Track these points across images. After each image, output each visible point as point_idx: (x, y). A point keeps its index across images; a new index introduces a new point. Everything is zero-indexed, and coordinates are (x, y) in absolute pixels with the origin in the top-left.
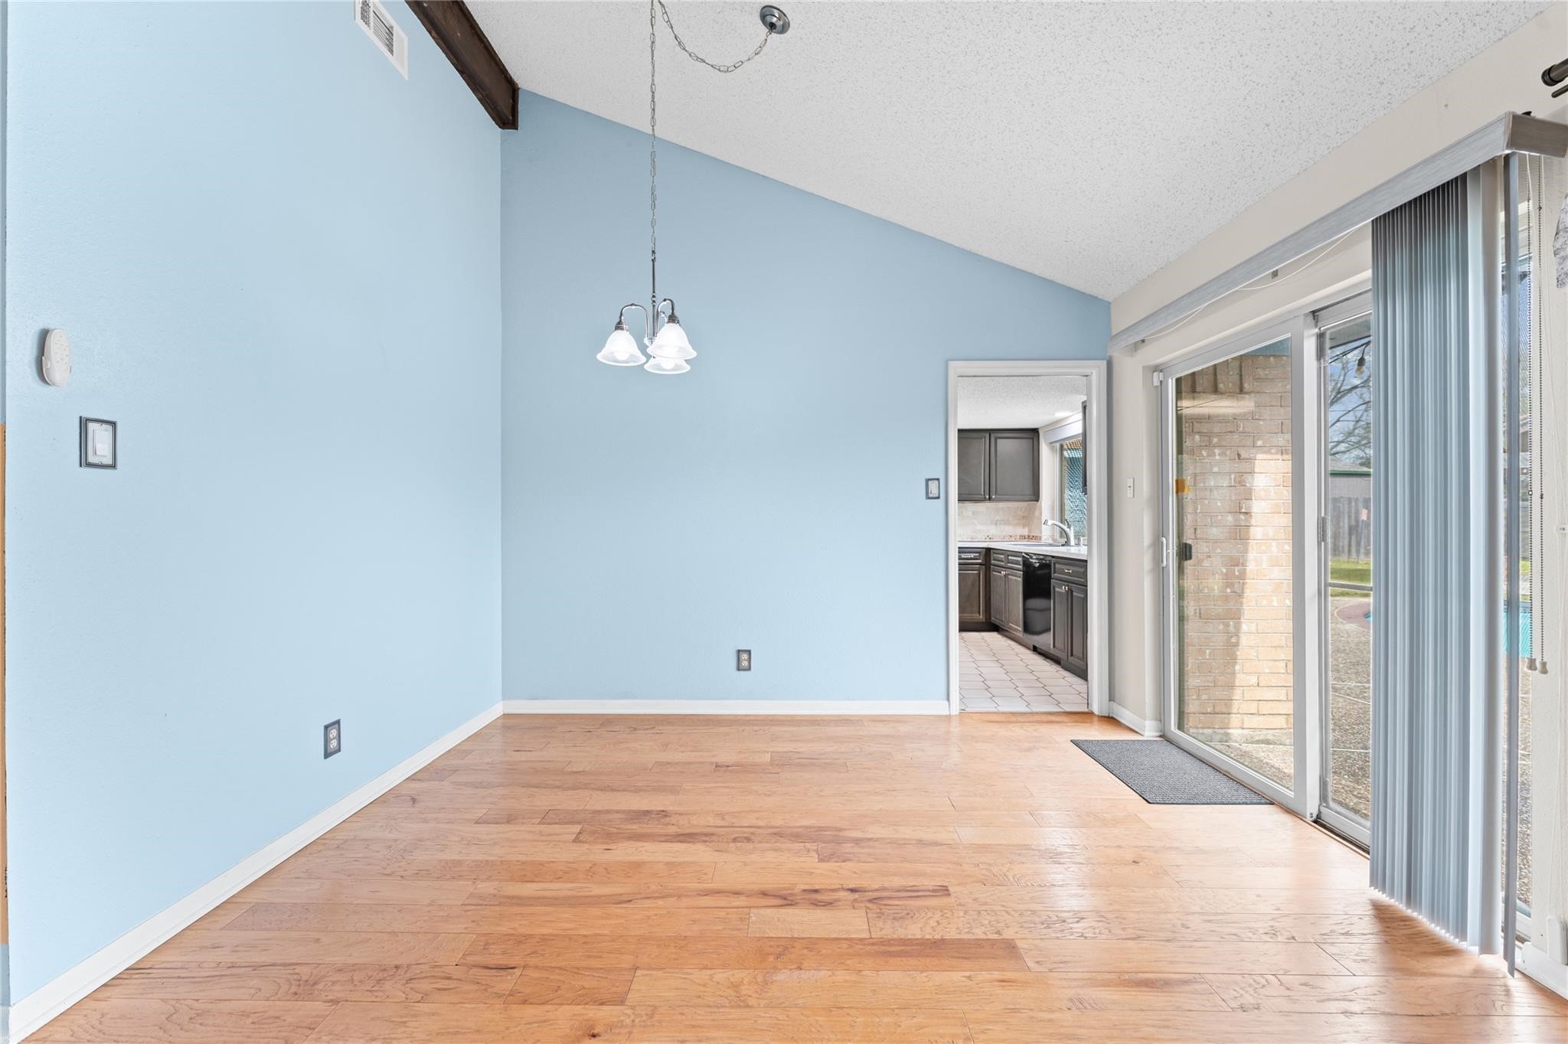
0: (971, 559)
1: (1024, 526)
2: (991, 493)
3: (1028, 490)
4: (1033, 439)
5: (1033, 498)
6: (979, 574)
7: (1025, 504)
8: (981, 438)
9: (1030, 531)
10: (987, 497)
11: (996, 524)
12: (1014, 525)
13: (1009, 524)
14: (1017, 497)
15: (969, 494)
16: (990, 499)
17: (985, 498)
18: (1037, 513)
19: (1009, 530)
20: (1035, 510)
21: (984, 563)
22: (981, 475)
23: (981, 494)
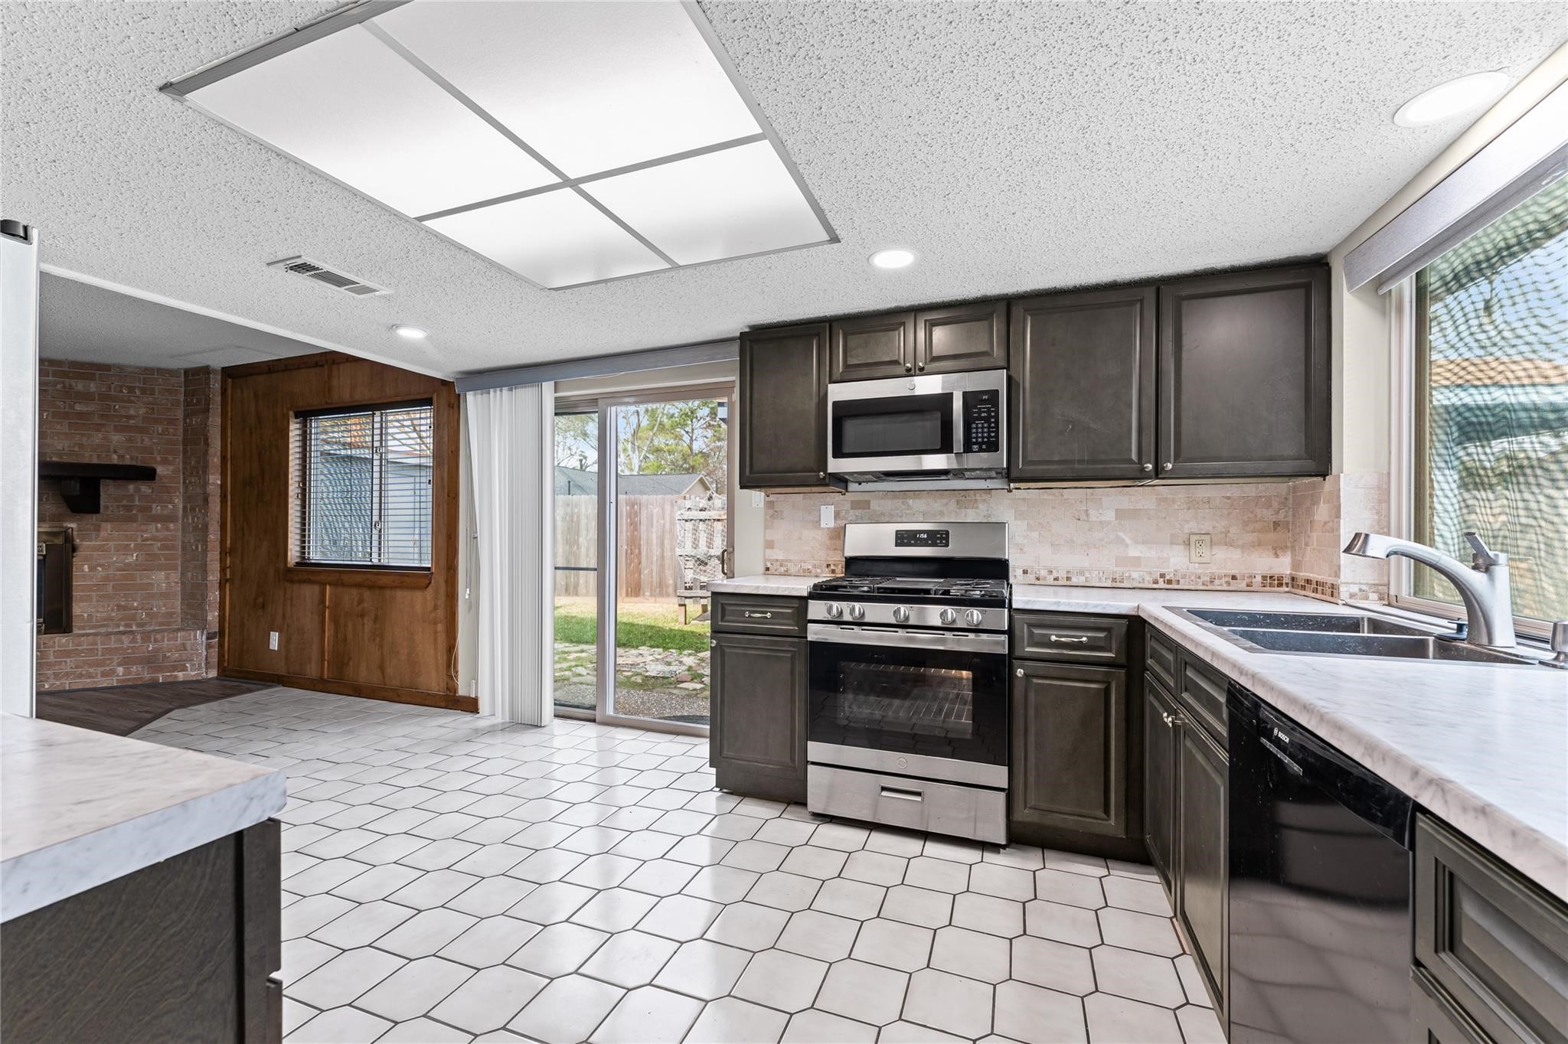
0: (1079, 646)
1: (1277, 550)
2: (1162, 456)
3: (1290, 444)
4: (1307, 287)
5: (1309, 465)
6: (1107, 691)
7: (1282, 487)
8: (1131, 303)
9: (1296, 565)
10: (1150, 466)
11: (1187, 543)
12: (1243, 547)
13: (1229, 544)
14: (1248, 466)
15: (1093, 462)
16: (1158, 472)
17: (1143, 469)
18: (1322, 512)
19: (1225, 560)
20: (1315, 502)
21: (1123, 660)
22: (1130, 406)
23: (1130, 461)
